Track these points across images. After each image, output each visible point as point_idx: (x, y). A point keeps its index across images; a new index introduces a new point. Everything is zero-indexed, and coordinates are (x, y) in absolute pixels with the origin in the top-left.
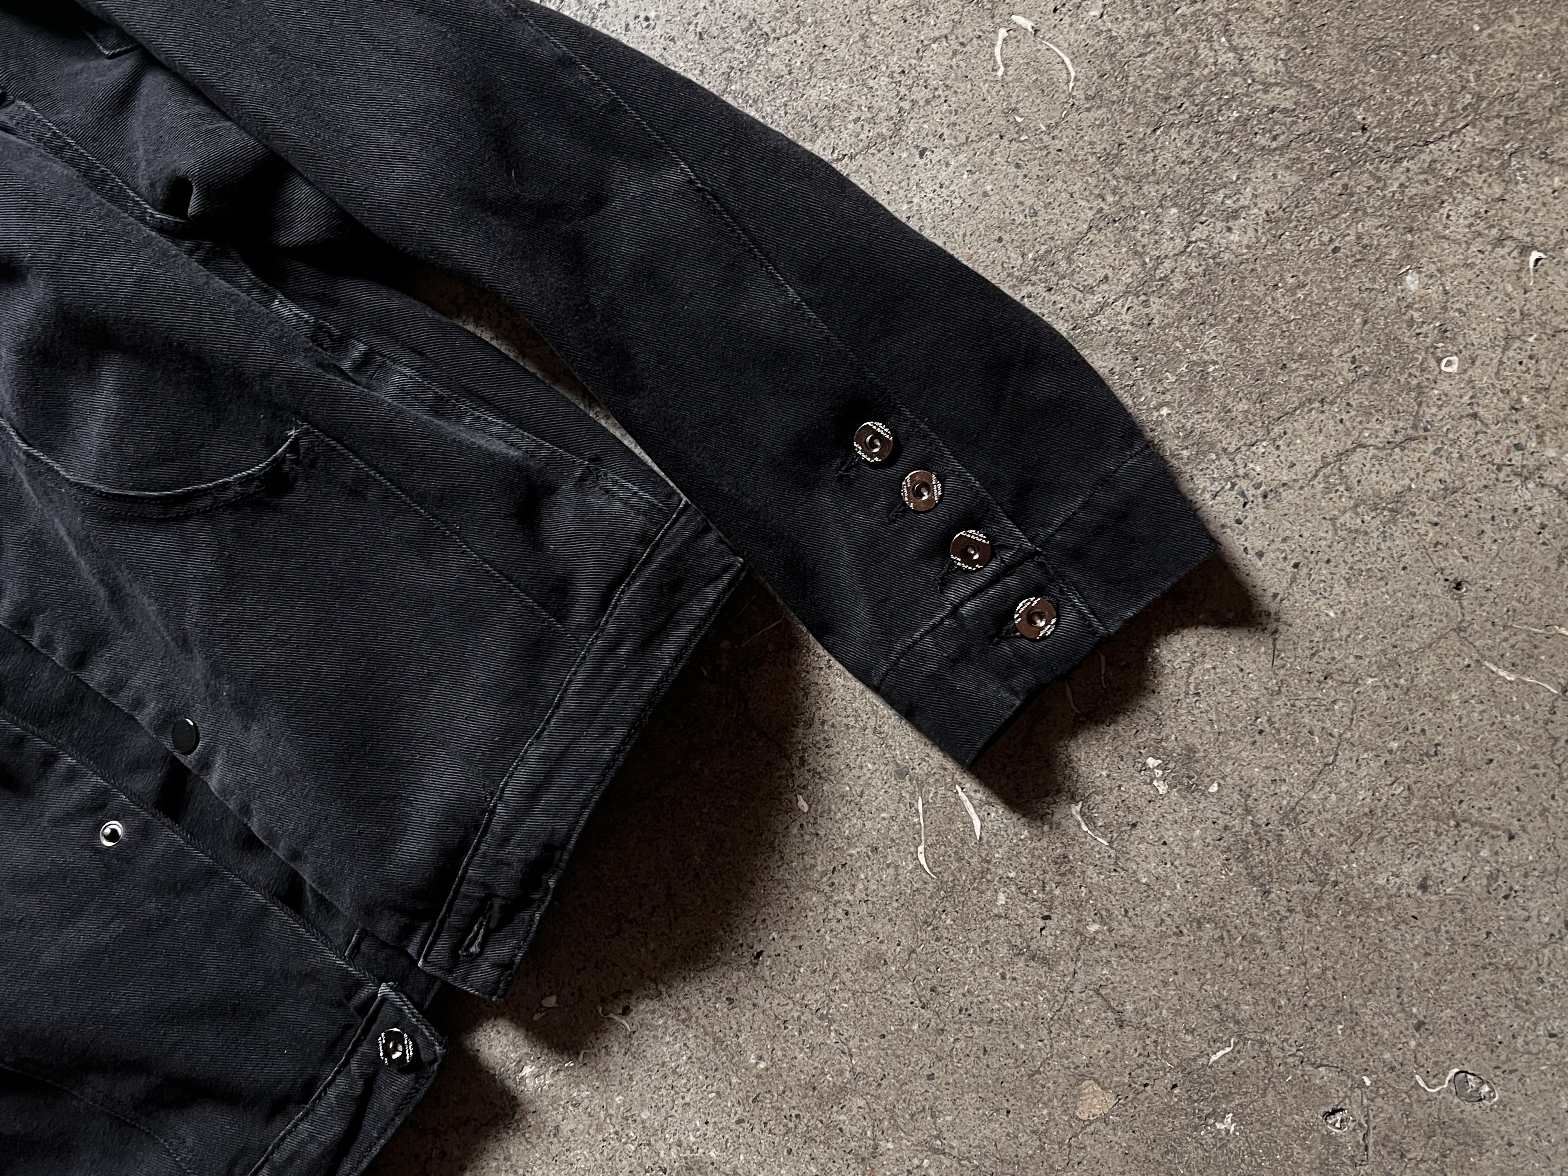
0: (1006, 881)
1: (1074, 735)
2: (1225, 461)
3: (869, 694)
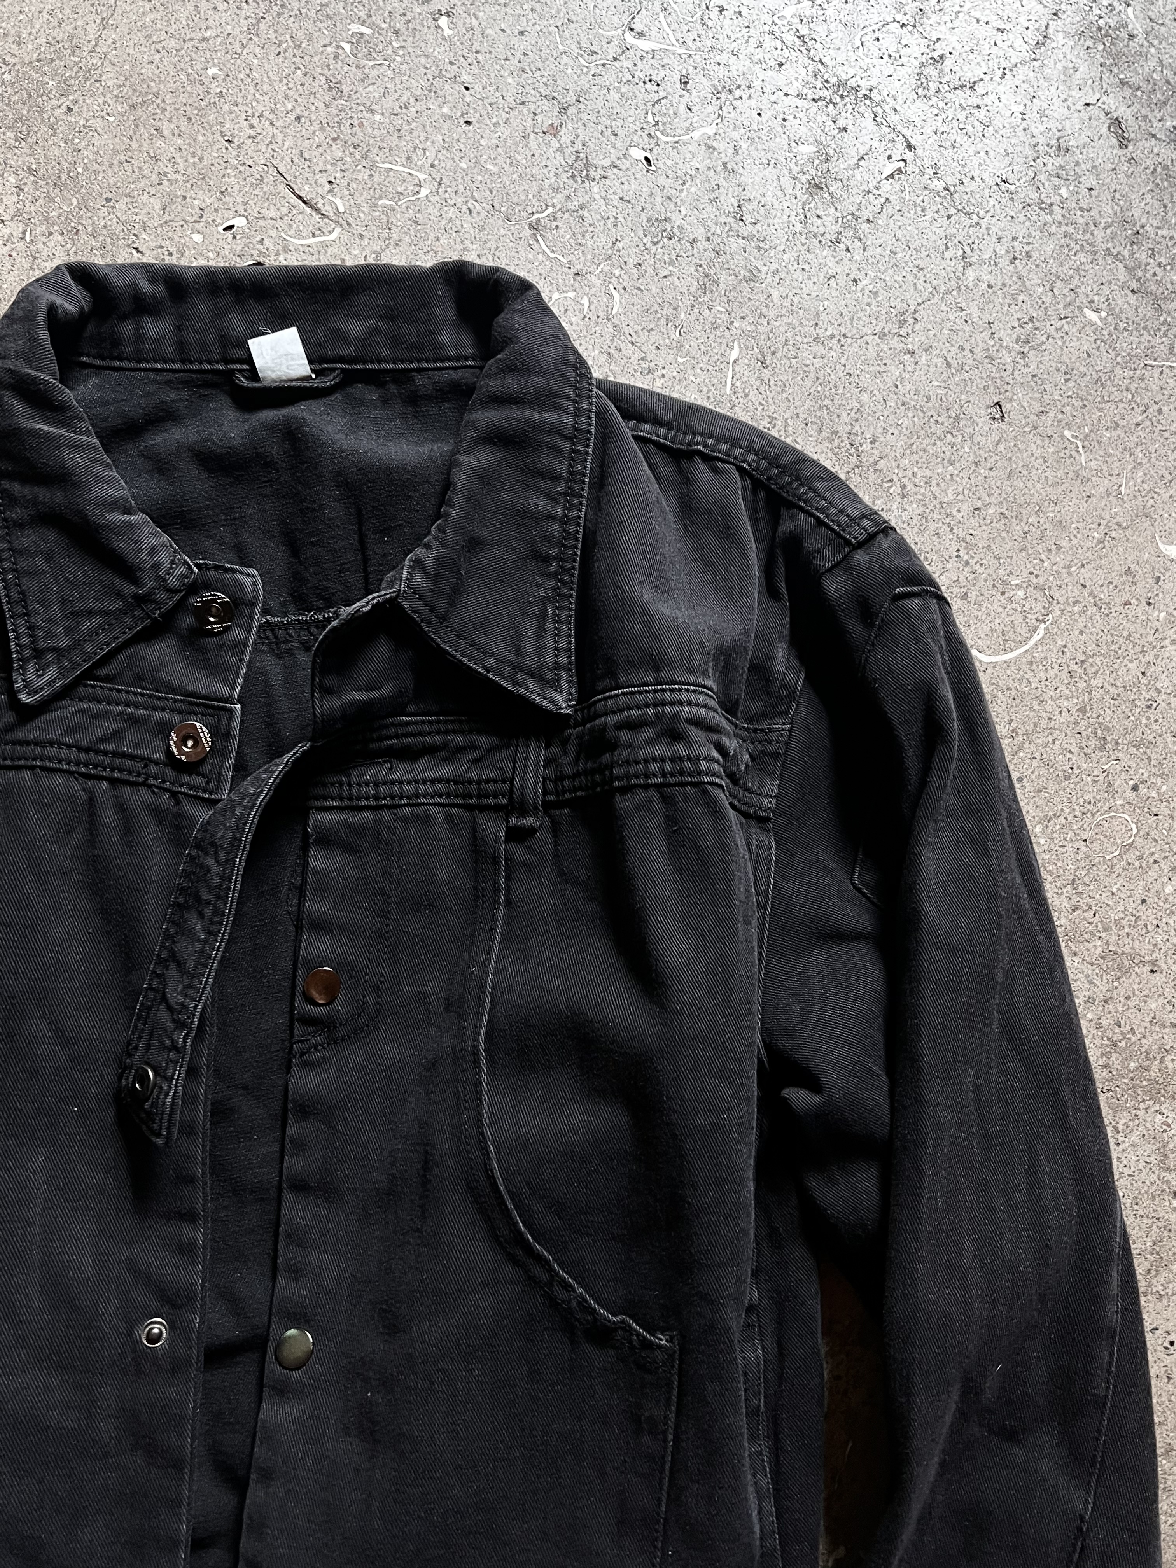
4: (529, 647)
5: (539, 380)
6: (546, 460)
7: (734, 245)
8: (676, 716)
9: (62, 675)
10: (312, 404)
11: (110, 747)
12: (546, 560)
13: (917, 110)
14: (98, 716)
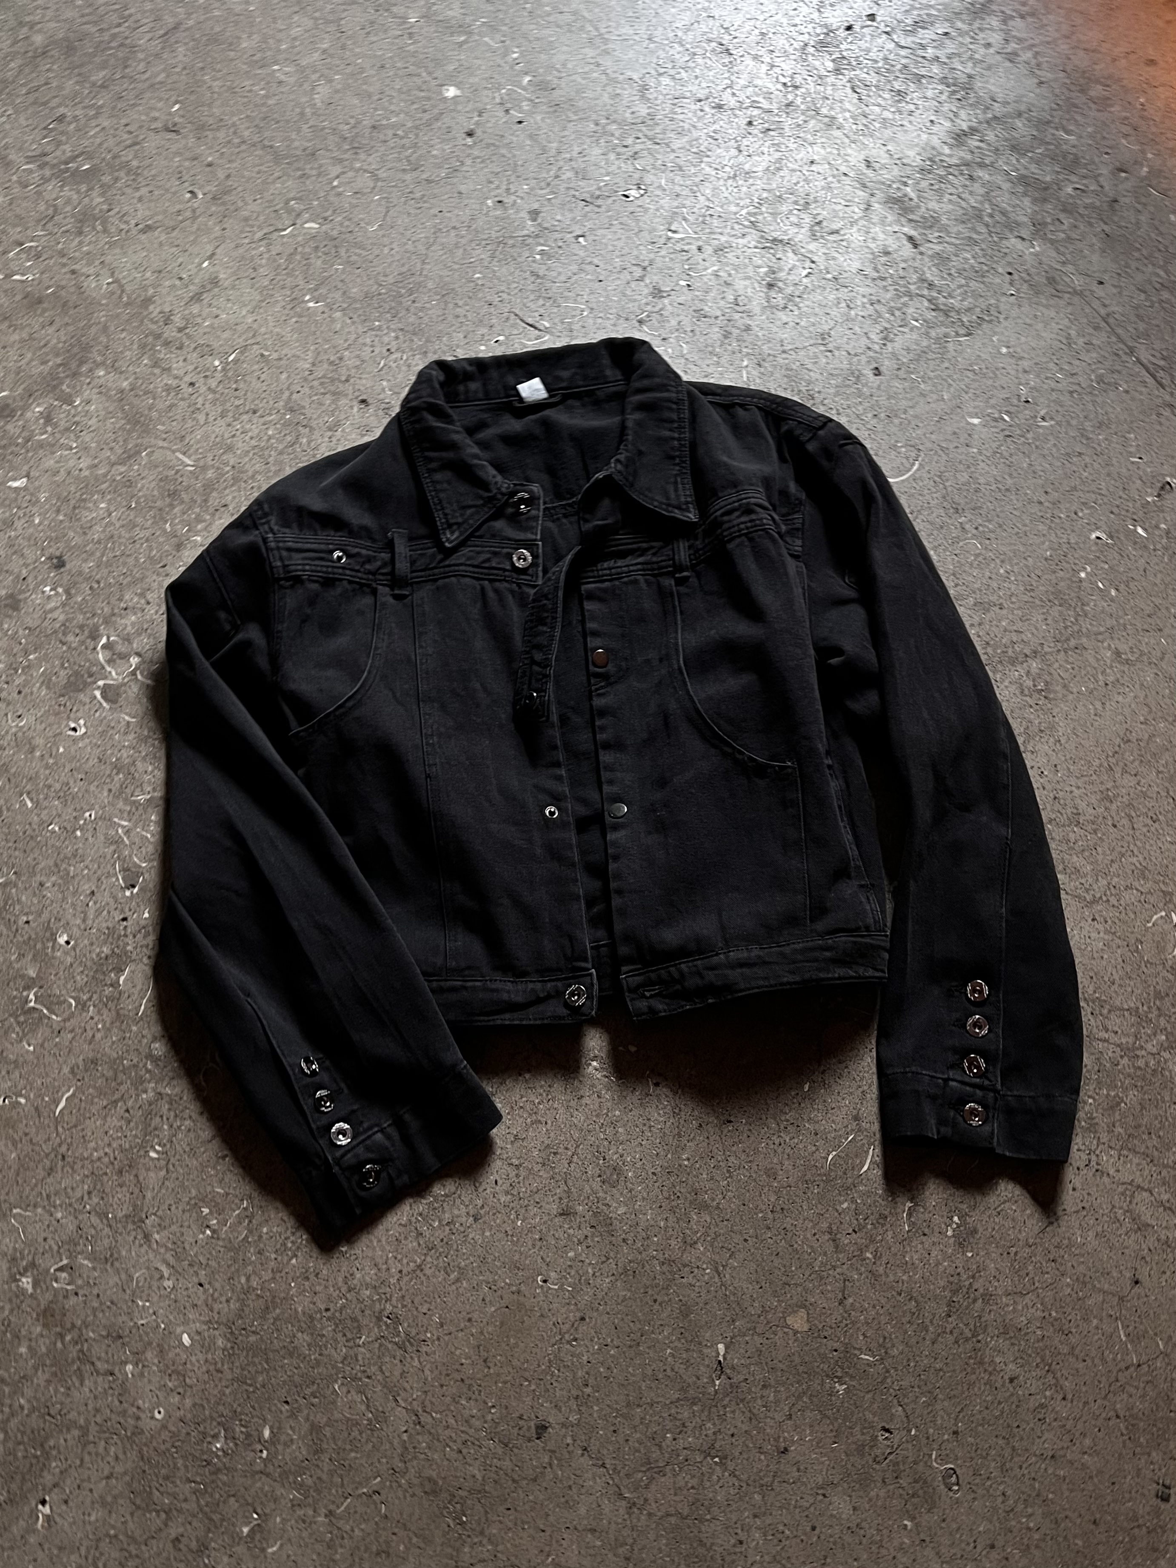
0: (853, 1200)
1: (937, 1176)
2: (1095, 1142)
3: (875, 1077)
4: (673, 496)
5: (657, 380)
6: (667, 414)
7: (737, 316)
8: (748, 503)
9: (461, 534)
10: (553, 410)
11: (487, 565)
12: (673, 458)
13: (812, 246)
14: (479, 553)
